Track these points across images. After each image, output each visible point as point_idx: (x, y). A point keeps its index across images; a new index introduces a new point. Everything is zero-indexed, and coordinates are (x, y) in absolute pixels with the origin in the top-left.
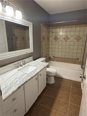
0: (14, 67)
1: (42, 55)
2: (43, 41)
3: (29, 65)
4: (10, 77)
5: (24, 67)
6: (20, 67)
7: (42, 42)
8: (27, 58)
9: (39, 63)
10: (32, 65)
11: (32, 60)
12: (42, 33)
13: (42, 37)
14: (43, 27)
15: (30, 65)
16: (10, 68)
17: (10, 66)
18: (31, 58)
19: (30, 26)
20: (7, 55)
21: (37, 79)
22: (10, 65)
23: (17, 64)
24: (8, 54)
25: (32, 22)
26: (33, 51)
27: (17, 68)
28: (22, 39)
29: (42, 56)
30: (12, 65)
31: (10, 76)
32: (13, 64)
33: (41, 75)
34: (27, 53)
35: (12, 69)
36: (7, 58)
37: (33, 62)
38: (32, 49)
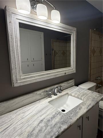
0: (45, 96)
1: (90, 76)
2: (92, 55)
3: (67, 94)
4: (34, 116)
5: (59, 97)
6: (53, 95)
7: (91, 57)
8: (66, 82)
9: (86, 94)
10: (73, 94)
11: (74, 84)
12: (91, 44)
13: (91, 49)
14: (93, 34)
15: (70, 93)
16: (38, 97)
17: (39, 94)
18: (72, 82)
19: (72, 33)
20: (34, 77)
21: (80, 127)
22: (38, 92)
23: (49, 90)
24: (36, 76)
25: (75, 27)
26: (75, 72)
27: (49, 97)
28: (62, 54)
29: (90, 79)
30: (42, 93)
31: (34, 112)
32: (43, 90)
33: (88, 118)
34: (66, 74)
35: (40, 98)
36: (34, 81)
37: (75, 90)
38: (73, 68)
